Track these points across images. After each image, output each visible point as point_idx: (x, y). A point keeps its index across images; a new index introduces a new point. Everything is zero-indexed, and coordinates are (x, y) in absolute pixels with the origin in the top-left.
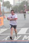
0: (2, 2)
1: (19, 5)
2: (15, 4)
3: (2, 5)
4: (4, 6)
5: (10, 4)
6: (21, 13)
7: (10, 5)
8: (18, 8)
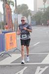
0: (13, 6)
1: (44, 11)
2: (38, 10)
6: (47, 25)
7: (27, 12)
8: (42, 17)
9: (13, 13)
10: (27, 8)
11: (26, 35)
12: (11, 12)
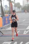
3: (14, 6)
9: (13, 7)
10: (20, 4)
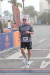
1: (49, 12)
2: (43, 11)
4: (26, 14)
5: (35, 10)
7: (34, 13)
8: (47, 17)
11: (27, 37)
12: (19, 13)
